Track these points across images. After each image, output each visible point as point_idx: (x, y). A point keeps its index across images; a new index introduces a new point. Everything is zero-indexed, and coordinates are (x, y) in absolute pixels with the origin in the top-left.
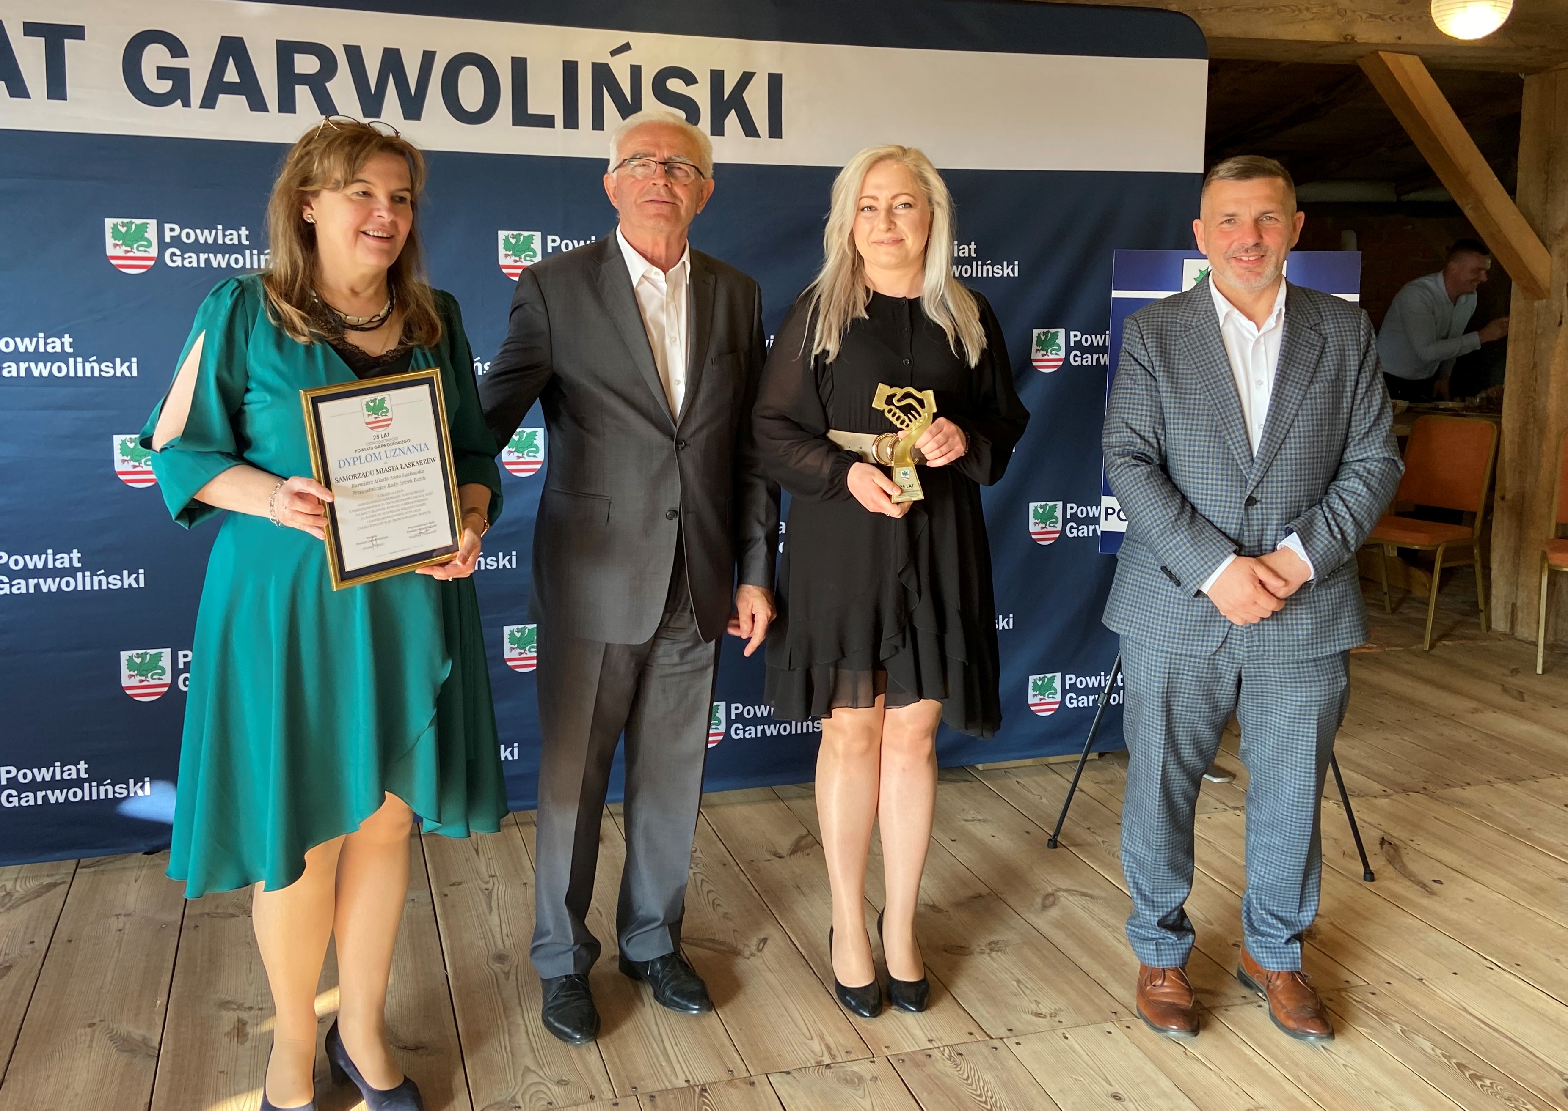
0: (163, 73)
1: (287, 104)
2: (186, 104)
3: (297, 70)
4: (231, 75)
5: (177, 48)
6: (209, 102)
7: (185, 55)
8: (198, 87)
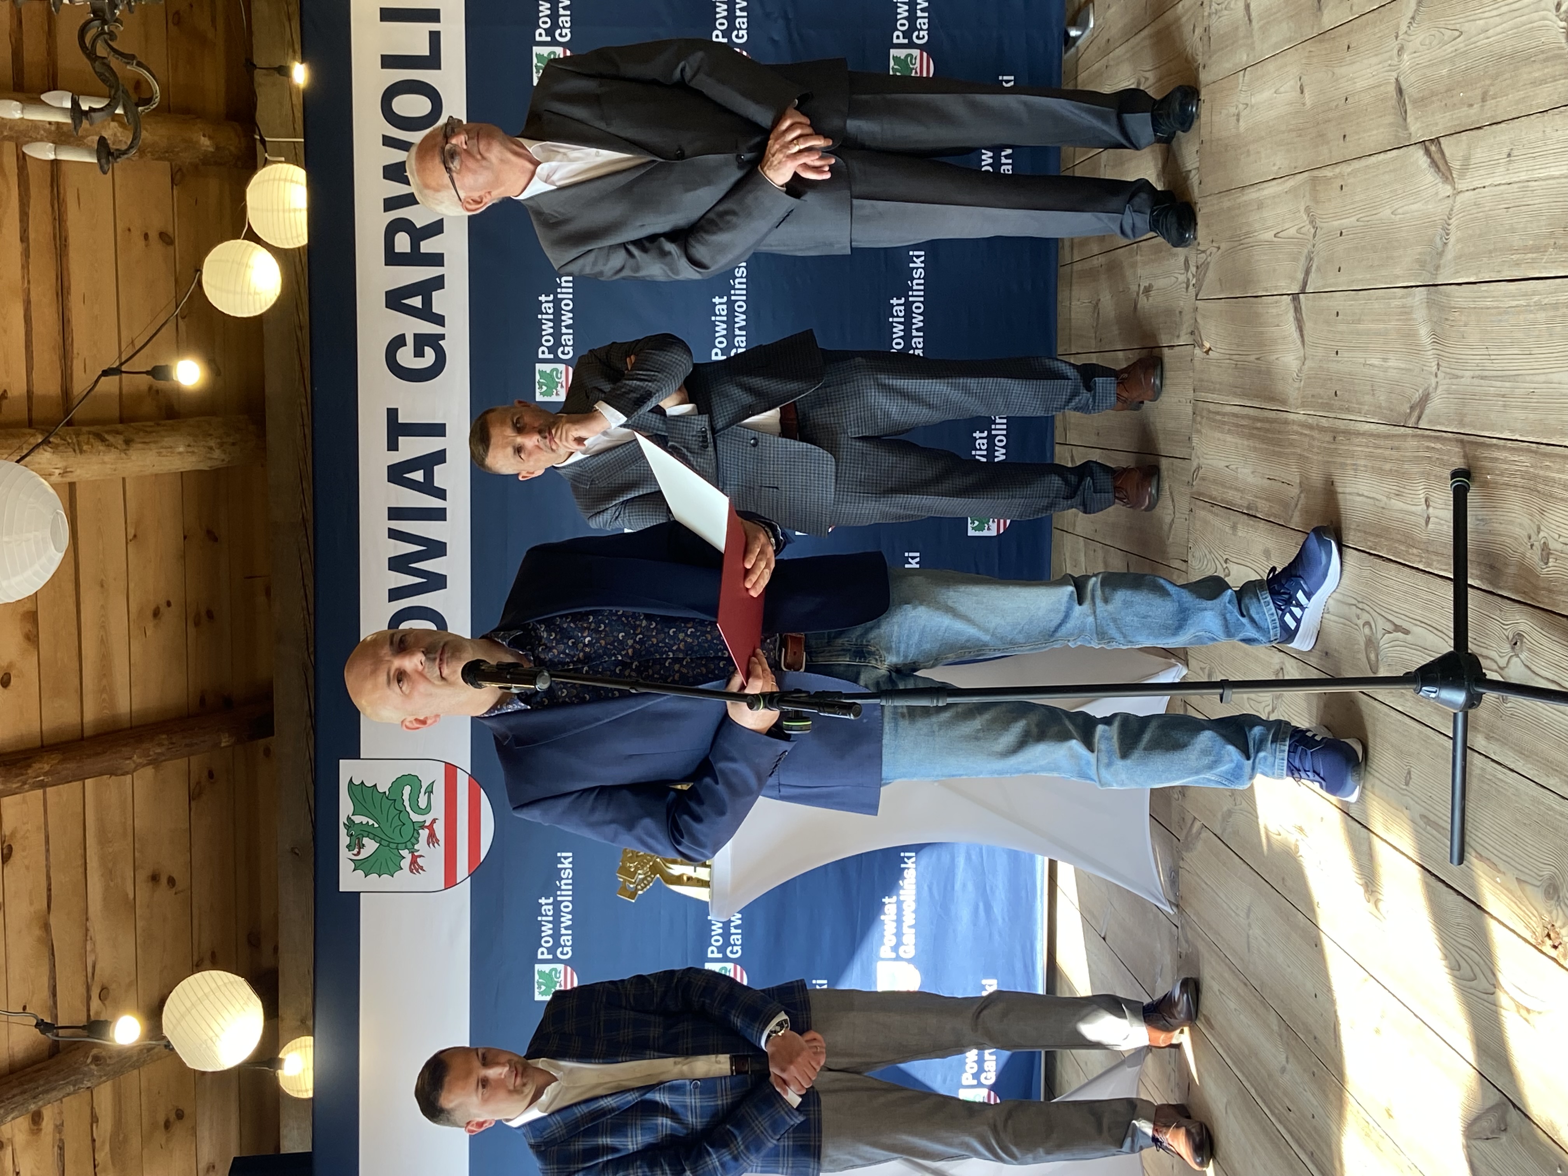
0: (419, 353)
1: (437, 260)
2: (442, 337)
3: (408, 250)
4: (416, 302)
5: (398, 342)
6: (439, 320)
7: (403, 336)
8: (428, 328)
